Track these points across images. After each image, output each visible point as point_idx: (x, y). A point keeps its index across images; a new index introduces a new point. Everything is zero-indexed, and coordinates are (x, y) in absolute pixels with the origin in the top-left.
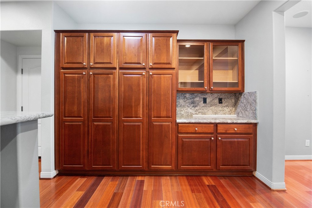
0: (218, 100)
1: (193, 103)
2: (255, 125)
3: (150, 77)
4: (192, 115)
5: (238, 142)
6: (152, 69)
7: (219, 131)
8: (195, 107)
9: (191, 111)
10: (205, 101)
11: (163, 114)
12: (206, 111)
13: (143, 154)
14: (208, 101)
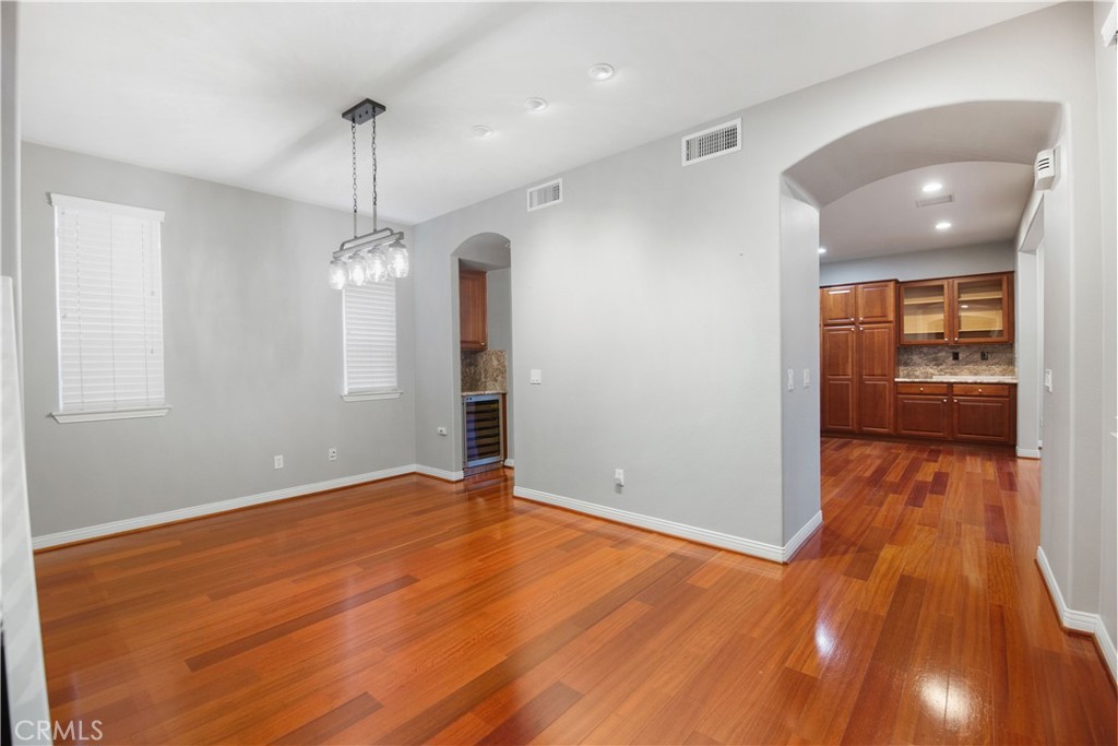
0: (979, 355)
1: (935, 359)
2: (1015, 385)
3: (859, 333)
4: (932, 374)
5: (985, 407)
6: (863, 323)
7: (955, 393)
8: (938, 365)
9: (931, 371)
10: (956, 357)
11: (878, 371)
12: (957, 370)
13: (853, 415)
14: (961, 356)
